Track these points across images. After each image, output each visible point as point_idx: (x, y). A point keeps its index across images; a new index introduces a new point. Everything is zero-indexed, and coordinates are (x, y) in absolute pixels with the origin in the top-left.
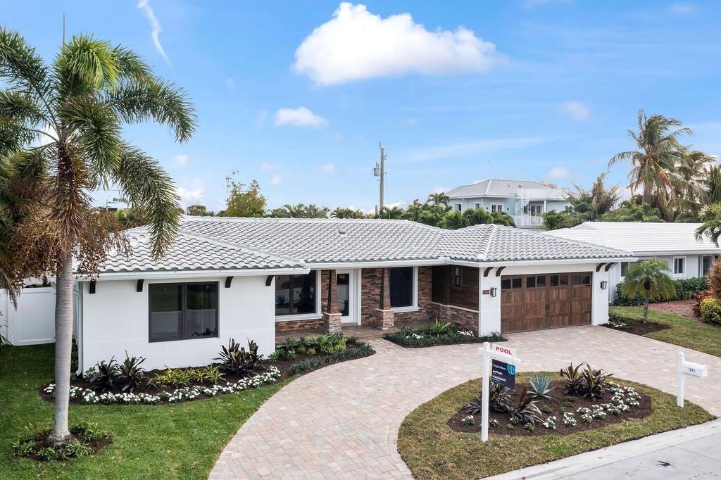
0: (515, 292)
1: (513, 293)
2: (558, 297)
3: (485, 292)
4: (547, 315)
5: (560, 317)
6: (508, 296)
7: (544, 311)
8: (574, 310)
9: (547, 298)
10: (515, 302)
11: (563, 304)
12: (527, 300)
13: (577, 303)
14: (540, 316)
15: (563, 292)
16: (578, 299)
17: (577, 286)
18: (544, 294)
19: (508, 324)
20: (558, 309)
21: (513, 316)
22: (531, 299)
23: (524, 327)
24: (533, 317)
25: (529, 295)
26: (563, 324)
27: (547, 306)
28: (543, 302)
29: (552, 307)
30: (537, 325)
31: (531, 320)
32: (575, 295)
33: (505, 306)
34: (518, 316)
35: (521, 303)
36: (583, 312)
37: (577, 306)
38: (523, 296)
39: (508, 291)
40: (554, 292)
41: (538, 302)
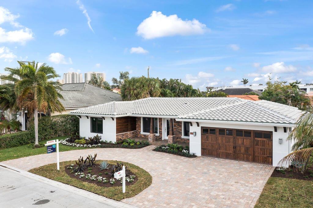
0: (211, 136)
1: (210, 136)
2: (243, 143)
3: (191, 133)
4: (235, 152)
5: (245, 156)
6: (207, 137)
7: (232, 149)
8: (256, 154)
9: (235, 142)
10: (211, 141)
11: (247, 149)
12: (220, 141)
13: (259, 149)
14: (228, 152)
15: (247, 141)
16: (260, 147)
17: (259, 139)
18: (232, 140)
19: (207, 151)
20: (243, 150)
21: (210, 148)
22: (222, 141)
23: (218, 156)
24: (224, 151)
25: (221, 139)
26: (247, 160)
27: (235, 147)
28: (231, 144)
29: (238, 148)
30: (227, 156)
31: (223, 153)
32: (257, 144)
33: (205, 142)
34: (214, 149)
35: (215, 142)
36: (266, 156)
37: (259, 152)
38: (217, 139)
39: (207, 134)
40: (240, 140)
41: (227, 144)
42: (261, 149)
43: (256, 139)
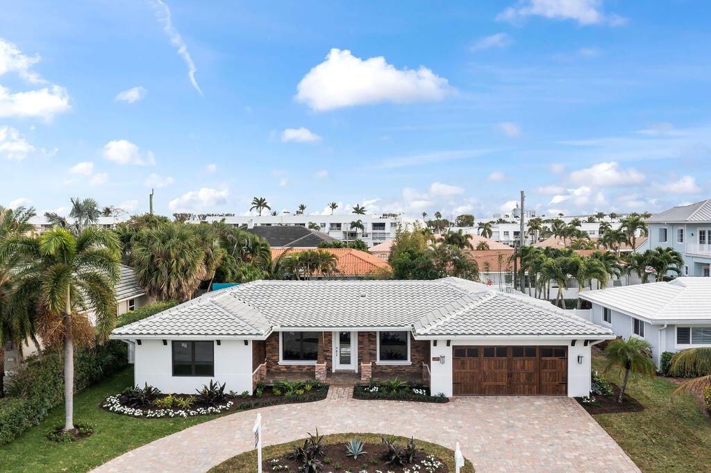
0: (470, 360)
1: (468, 361)
2: (523, 368)
3: (434, 359)
4: (510, 383)
5: (527, 386)
6: (463, 363)
7: (505, 379)
8: (544, 382)
9: (510, 367)
10: (470, 369)
11: (529, 376)
12: (485, 367)
13: (548, 374)
14: (500, 383)
15: (530, 364)
16: (549, 371)
17: (548, 358)
18: (505, 364)
19: (463, 387)
20: (523, 378)
21: (468, 381)
22: (490, 368)
23: (482, 392)
24: (492, 383)
25: (487, 364)
26: (530, 393)
27: (510, 375)
28: (505, 371)
29: (515, 376)
30: (498, 391)
31: (490, 386)
32: (545, 367)
33: (459, 372)
34: (475, 381)
35: (477, 371)
36: (557, 383)
37: (548, 378)
38: (480, 364)
39: (462, 358)
40: (518, 363)
41: (497, 371)
42: (550, 374)
43: (543, 358)
